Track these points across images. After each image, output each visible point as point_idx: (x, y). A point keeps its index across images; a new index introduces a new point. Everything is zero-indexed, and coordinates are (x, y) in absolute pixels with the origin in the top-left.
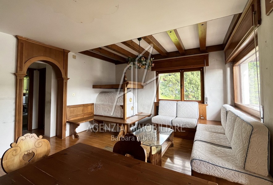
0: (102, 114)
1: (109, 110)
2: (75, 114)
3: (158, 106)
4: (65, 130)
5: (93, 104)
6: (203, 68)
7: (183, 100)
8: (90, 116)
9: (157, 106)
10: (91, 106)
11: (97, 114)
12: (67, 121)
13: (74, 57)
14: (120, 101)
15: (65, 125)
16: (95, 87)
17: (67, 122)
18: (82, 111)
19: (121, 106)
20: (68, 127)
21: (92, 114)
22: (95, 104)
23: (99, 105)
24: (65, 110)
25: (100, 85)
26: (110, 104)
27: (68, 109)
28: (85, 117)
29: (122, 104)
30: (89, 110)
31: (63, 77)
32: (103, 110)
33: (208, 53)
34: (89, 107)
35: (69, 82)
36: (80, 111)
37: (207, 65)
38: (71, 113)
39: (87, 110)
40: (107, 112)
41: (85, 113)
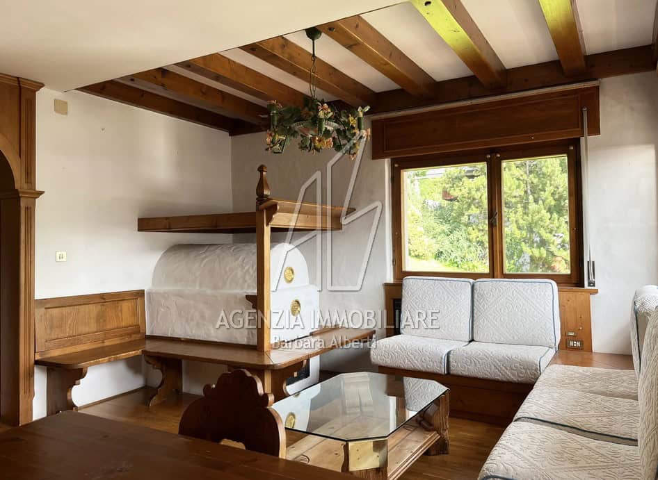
2: (68, 332)
3: (400, 300)
4: (30, 393)
5: (140, 294)
7: (498, 272)
8: (127, 339)
9: (394, 300)
10: (133, 302)
11: (158, 333)
13: (61, 107)
15: (30, 375)
17: (37, 363)
19: (249, 298)
20: (40, 382)
21: (138, 332)
22: (149, 294)
23: (165, 296)
24: (29, 316)
25: (167, 218)
27: (38, 313)
29: (254, 291)
30: (125, 316)
31: (17, 186)
32: (180, 315)
34: (126, 306)
36: (86, 321)
37: (595, 129)
38: (51, 328)
39: (117, 317)
40: (198, 324)
41: (108, 327)
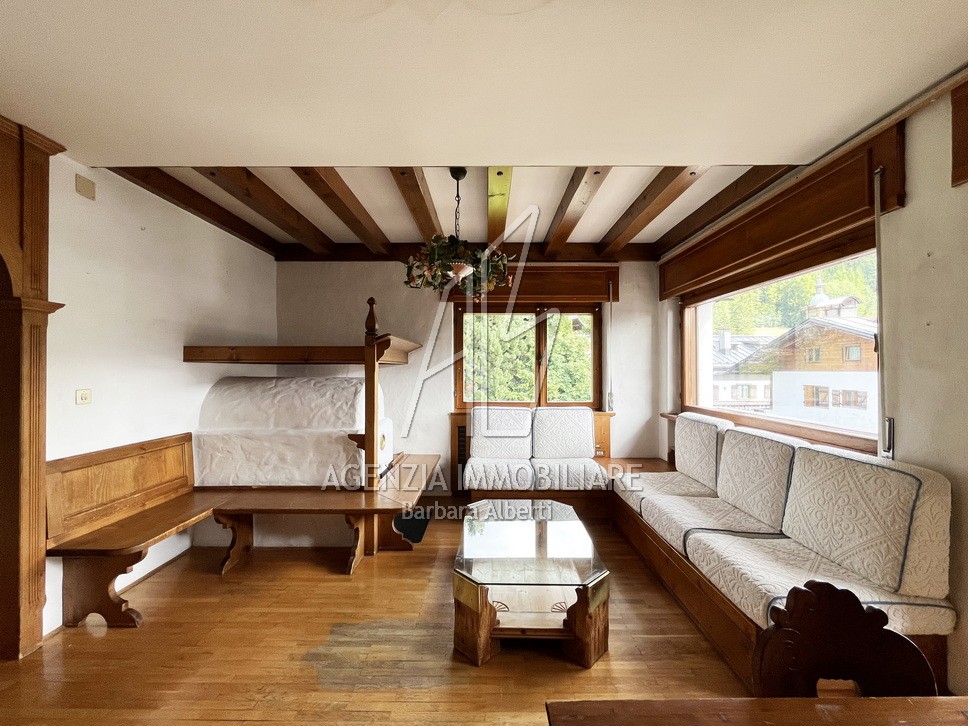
0: (245, 480)
1: (282, 459)
2: (98, 499)
3: (465, 427)
4: (39, 600)
5: (187, 437)
6: (600, 305)
7: (542, 402)
8: (173, 496)
9: (459, 428)
10: (179, 449)
11: (211, 482)
12: (51, 545)
13: (85, 188)
14: (341, 414)
15: (39, 573)
16: (193, 354)
17: (50, 553)
18: (136, 479)
19: (353, 437)
21: (185, 485)
22: (198, 437)
23: (225, 438)
24: (37, 490)
25: (233, 348)
26: (291, 432)
27: (50, 481)
28: (149, 505)
30: (171, 466)
31: (16, 292)
32: (248, 460)
33: (617, 262)
34: (171, 455)
35: (56, 326)
36: (123, 478)
38: (70, 500)
39: (160, 470)
40: (275, 468)
41: (150, 484)
